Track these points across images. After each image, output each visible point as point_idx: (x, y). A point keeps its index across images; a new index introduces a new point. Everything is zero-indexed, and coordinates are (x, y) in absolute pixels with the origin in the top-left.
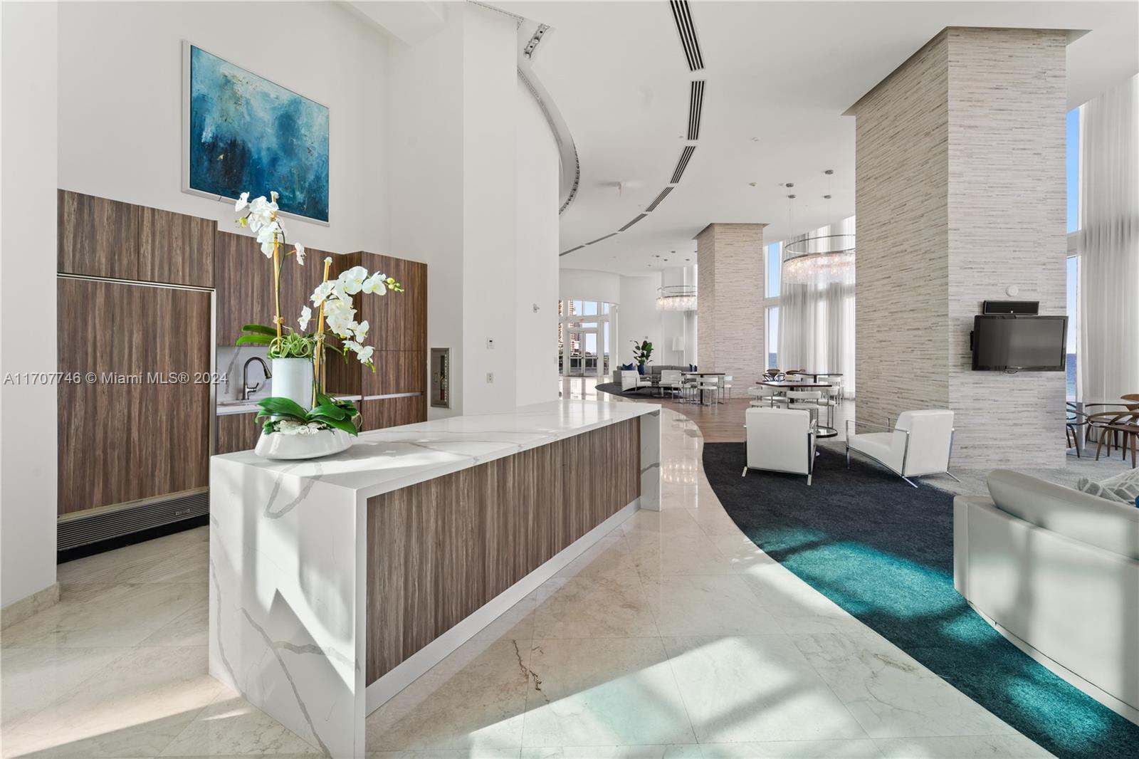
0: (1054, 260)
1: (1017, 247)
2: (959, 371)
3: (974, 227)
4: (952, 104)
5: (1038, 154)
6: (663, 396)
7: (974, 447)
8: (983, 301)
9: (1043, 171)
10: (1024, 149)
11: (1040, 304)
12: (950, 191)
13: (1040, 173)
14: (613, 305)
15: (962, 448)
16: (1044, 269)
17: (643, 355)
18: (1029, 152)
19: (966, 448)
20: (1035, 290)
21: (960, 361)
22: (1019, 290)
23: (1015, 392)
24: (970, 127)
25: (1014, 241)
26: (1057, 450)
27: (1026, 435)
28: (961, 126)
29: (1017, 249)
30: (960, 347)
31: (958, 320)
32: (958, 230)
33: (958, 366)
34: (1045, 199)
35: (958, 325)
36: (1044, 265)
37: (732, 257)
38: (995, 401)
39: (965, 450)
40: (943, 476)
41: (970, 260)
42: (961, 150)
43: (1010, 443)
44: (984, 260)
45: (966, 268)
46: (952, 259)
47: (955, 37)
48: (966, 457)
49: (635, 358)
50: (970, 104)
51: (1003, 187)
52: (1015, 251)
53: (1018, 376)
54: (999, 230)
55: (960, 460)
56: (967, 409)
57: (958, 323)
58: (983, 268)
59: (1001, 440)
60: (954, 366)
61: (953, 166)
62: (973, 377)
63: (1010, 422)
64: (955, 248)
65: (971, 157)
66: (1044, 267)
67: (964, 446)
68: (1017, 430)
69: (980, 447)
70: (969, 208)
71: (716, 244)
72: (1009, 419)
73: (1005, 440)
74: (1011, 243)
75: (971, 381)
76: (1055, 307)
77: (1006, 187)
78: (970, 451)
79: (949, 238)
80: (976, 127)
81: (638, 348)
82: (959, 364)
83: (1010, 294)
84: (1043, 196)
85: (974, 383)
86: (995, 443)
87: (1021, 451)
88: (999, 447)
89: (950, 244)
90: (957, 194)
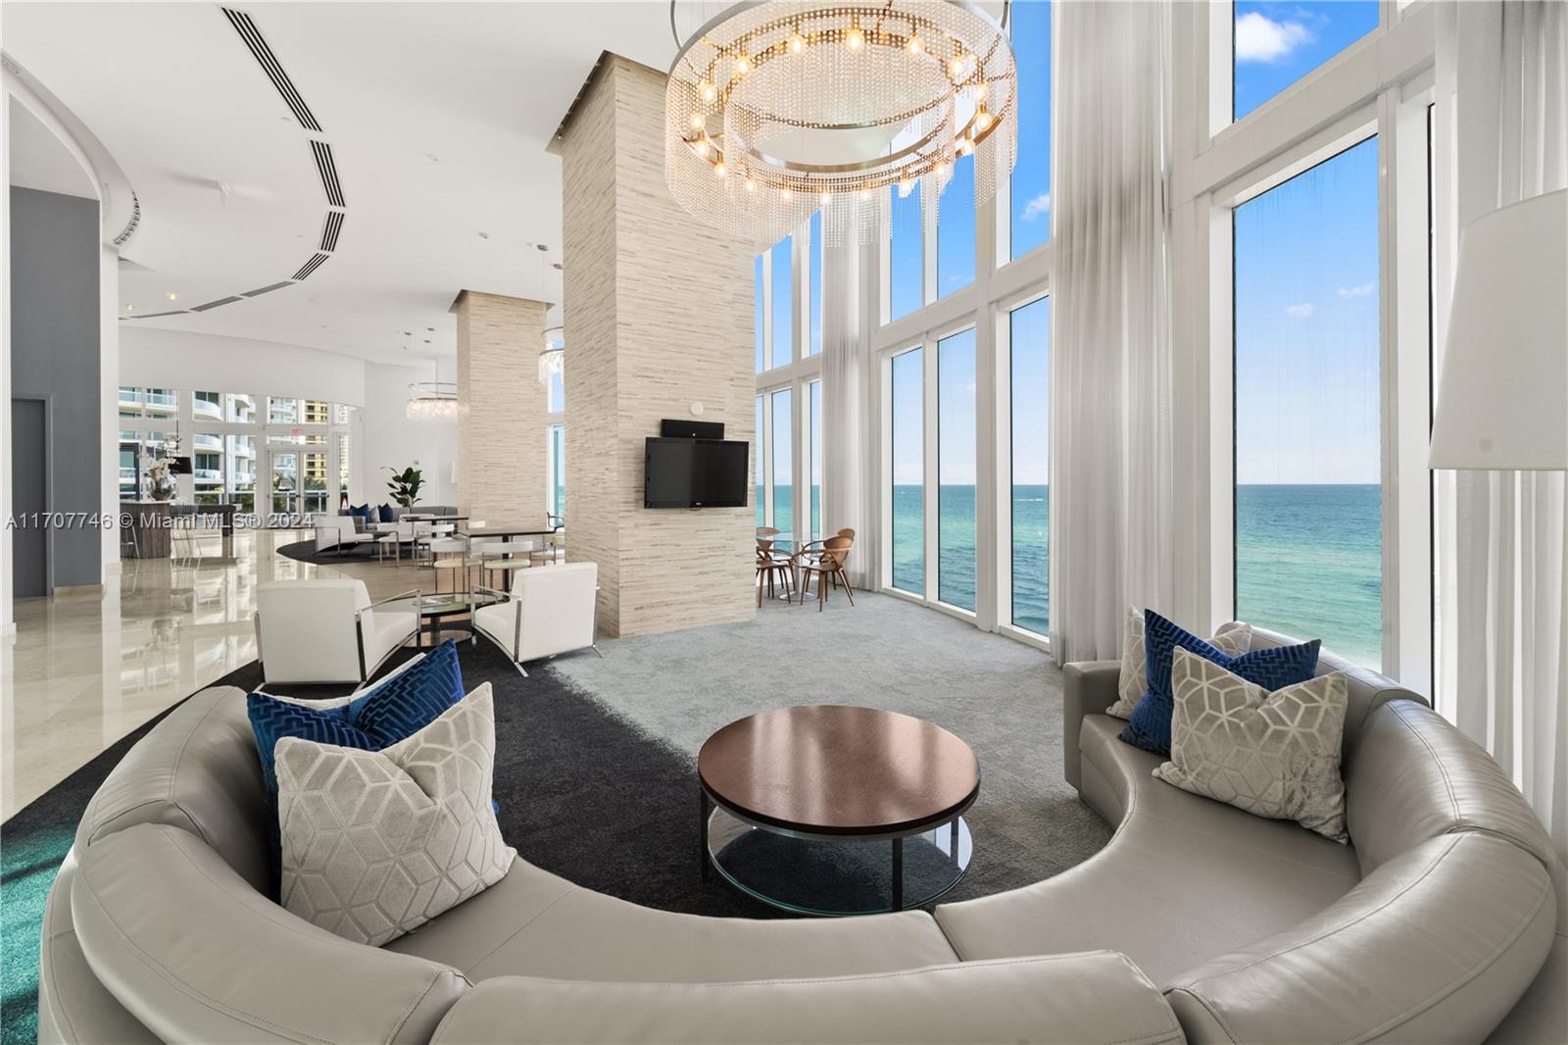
0: (741, 376)
1: (702, 355)
2: (633, 509)
3: (650, 324)
4: (619, 158)
5: (726, 247)
6: (388, 555)
7: (651, 606)
8: (660, 419)
9: (731, 268)
10: (709, 238)
11: (726, 427)
12: (619, 272)
13: (726, 269)
14: (354, 409)
15: (636, 609)
16: (732, 385)
17: (404, 491)
18: (714, 241)
19: (641, 608)
20: (722, 410)
21: (633, 496)
22: (705, 408)
23: (700, 533)
24: (645, 195)
25: (699, 348)
26: (748, 599)
27: (713, 585)
28: (633, 190)
29: (701, 358)
30: (633, 479)
31: (630, 442)
32: (630, 325)
33: (630, 502)
34: (733, 302)
35: (631, 450)
36: (732, 380)
37: (498, 344)
38: (676, 545)
39: (639, 612)
40: (586, 651)
41: (646, 366)
42: (633, 222)
43: (694, 596)
44: (663, 368)
45: (640, 376)
46: (623, 363)
47: (623, 71)
48: (641, 620)
49: (392, 495)
50: (644, 164)
51: (685, 280)
52: (699, 360)
53: (704, 514)
54: (681, 332)
55: (635, 625)
56: (642, 558)
57: (631, 447)
58: (662, 378)
59: (685, 593)
60: (626, 502)
61: (623, 241)
62: (650, 516)
63: (694, 570)
64: (626, 349)
65: (646, 233)
66: (733, 383)
67: (638, 606)
68: (703, 580)
69: (659, 605)
70: (644, 299)
71: (471, 322)
72: (694, 567)
73: (689, 593)
74: (694, 350)
75: (649, 521)
76: (744, 432)
77: (690, 280)
78: (646, 612)
79: (619, 334)
80: (652, 196)
81: (397, 479)
82: (632, 500)
83: (694, 412)
84: (730, 298)
85: (652, 525)
86: (678, 597)
87: (706, 605)
88: (682, 603)
89: (620, 343)
90: (628, 279)
